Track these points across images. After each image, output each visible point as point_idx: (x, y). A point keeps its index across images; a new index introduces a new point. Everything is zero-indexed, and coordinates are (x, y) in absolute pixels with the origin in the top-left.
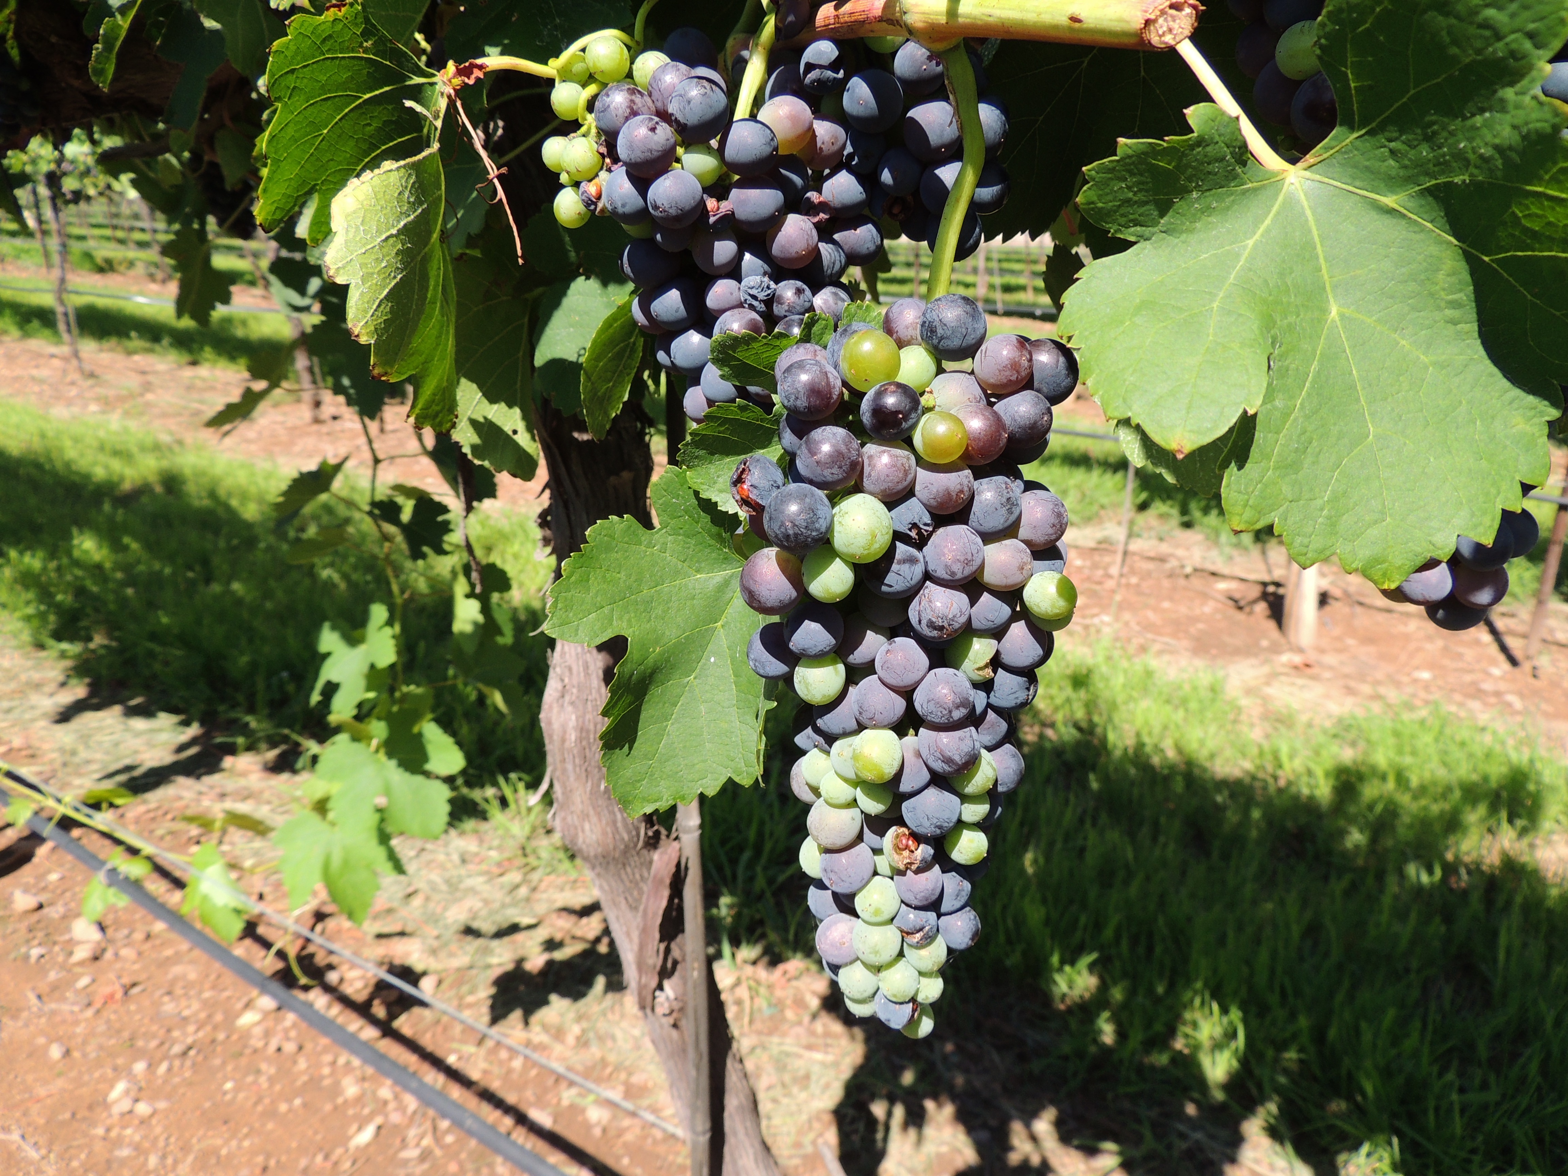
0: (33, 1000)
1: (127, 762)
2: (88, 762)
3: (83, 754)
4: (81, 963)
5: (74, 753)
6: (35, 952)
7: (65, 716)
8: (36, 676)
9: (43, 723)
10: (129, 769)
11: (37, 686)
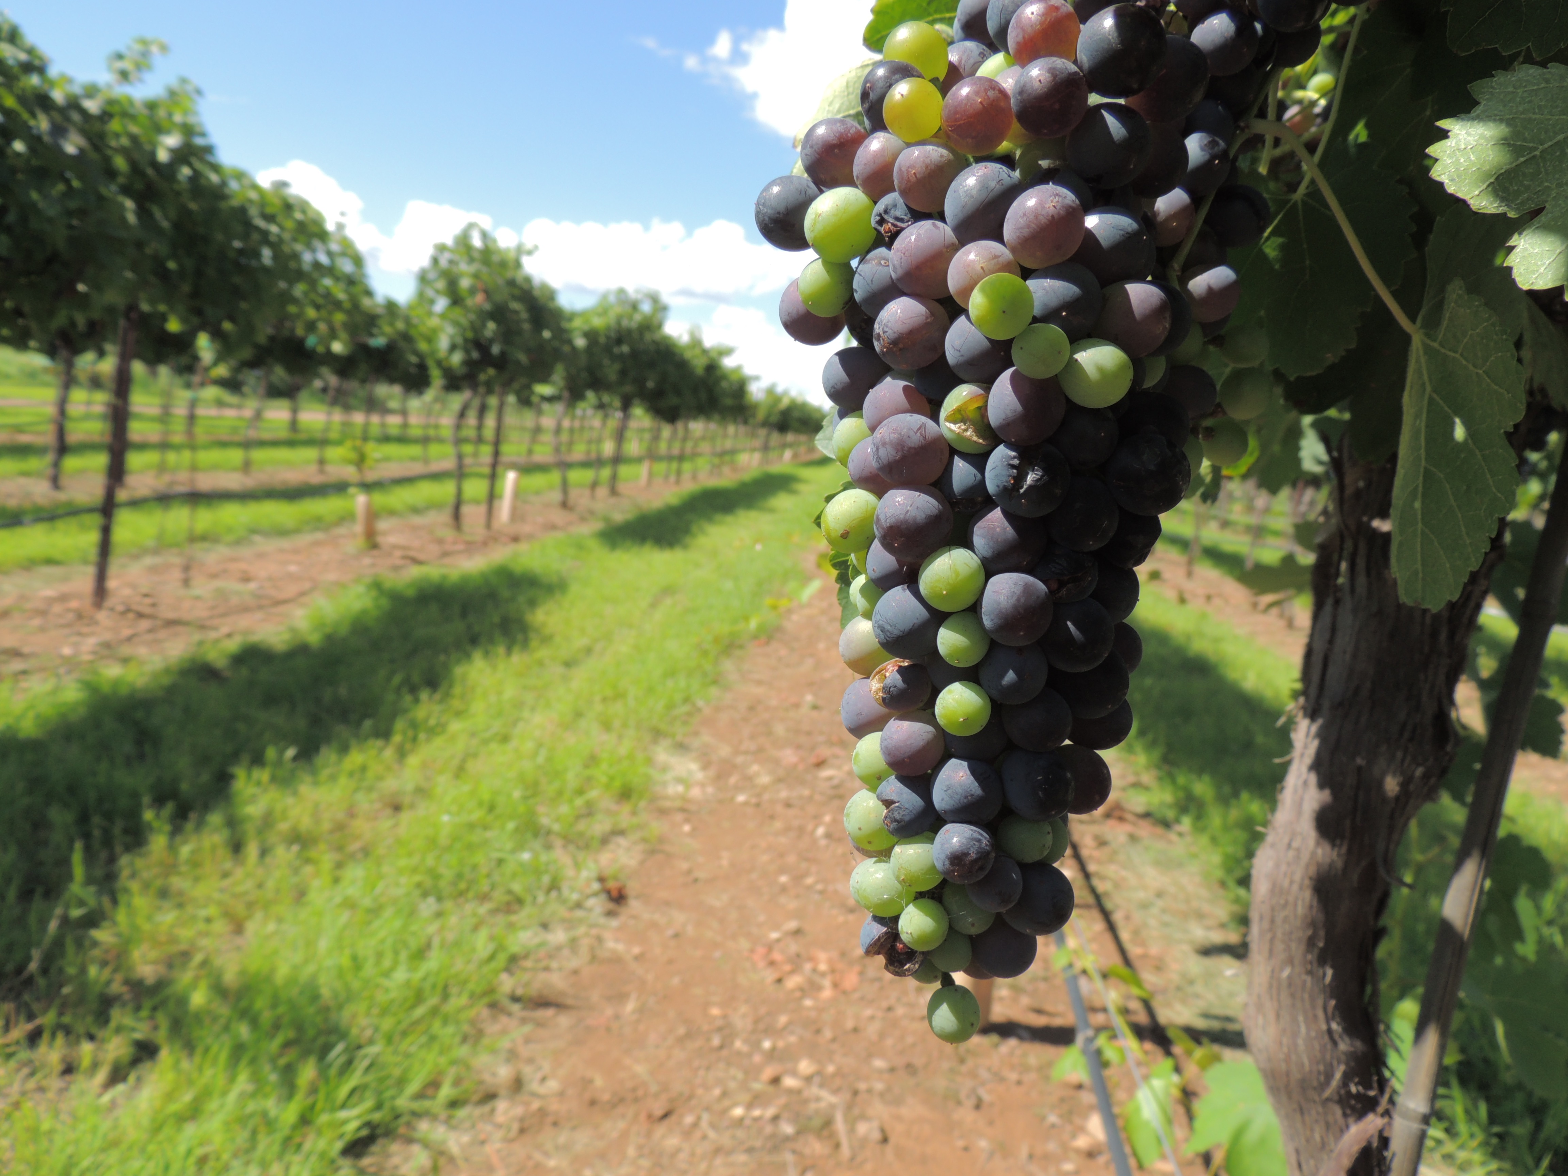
0: (1024, 1151)
1: (1230, 1012)
2: (1197, 996)
3: (1199, 988)
4: (1078, 1151)
5: (1191, 982)
6: (1053, 1118)
7: (1208, 951)
8: (1206, 908)
9: (1186, 948)
10: (1228, 1019)
11: (1200, 916)
